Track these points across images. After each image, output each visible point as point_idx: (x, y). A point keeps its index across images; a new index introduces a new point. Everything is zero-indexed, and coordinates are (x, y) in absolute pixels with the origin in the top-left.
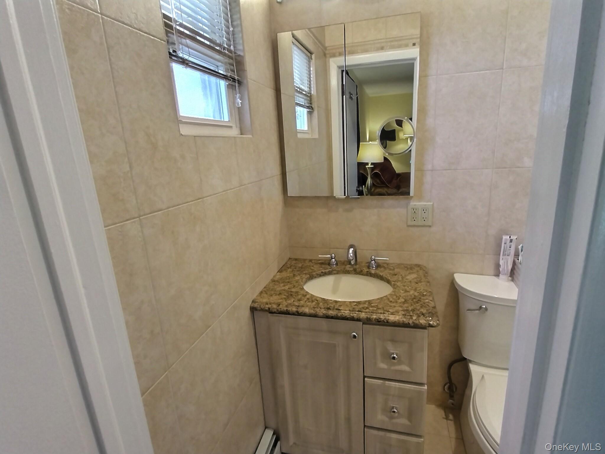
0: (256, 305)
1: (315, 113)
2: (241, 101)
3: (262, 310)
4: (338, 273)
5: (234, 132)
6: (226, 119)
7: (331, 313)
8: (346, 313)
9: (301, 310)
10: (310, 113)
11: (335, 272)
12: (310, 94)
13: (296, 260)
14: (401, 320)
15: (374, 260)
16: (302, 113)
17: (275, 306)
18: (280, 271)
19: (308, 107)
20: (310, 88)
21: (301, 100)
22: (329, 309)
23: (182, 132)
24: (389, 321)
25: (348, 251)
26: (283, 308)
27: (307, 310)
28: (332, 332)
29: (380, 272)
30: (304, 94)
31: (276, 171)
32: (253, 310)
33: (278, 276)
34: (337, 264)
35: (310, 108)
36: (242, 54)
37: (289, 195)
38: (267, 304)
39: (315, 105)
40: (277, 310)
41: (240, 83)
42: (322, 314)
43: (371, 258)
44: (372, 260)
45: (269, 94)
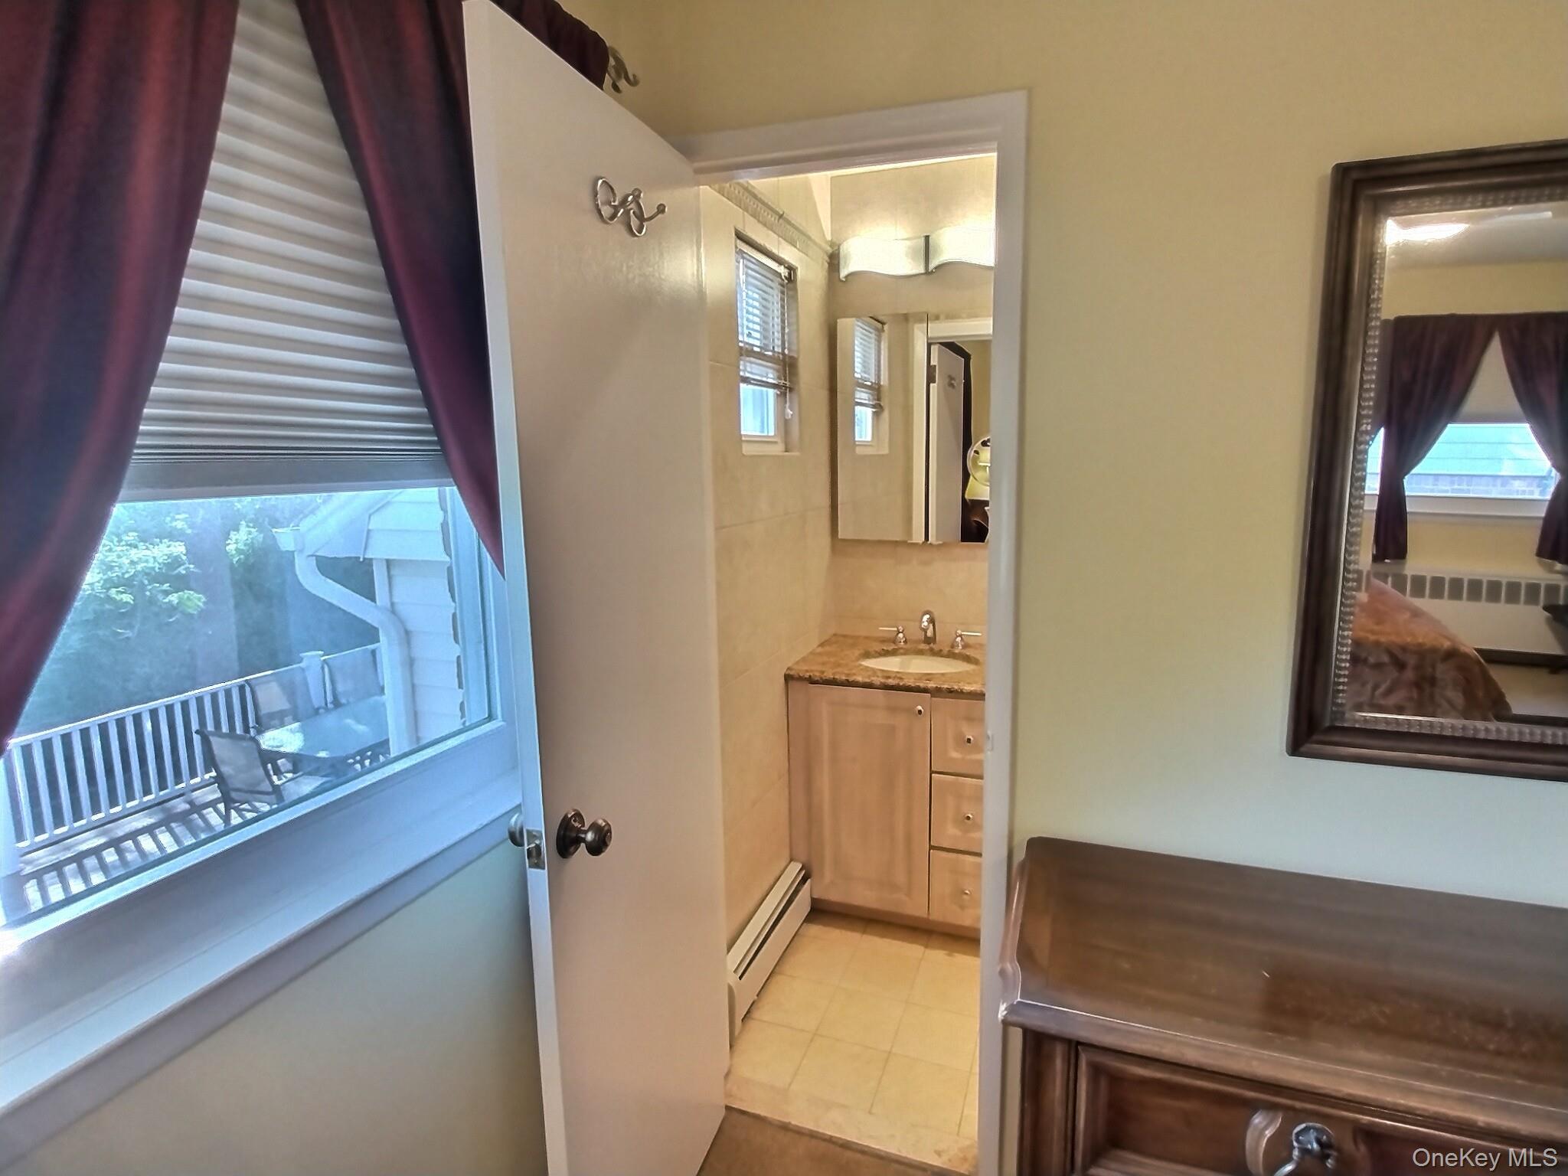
0: (792, 673)
1: (886, 415)
2: (791, 413)
3: (801, 679)
4: (906, 653)
5: (778, 449)
6: (772, 433)
7: (891, 682)
8: (911, 683)
9: (851, 679)
10: (877, 415)
11: (902, 651)
12: (879, 384)
13: (845, 636)
14: (978, 689)
15: (961, 636)
16: (864, 416)
17: (817, 674)
18: (822, 645)
19: (874, 406)
20: (878, 376)
21: (862, 396)
22: (889, 677)
23: (744, 452)
24: (964, 691)
25: (922, 619)
26: (829, 675)
27: (860, 679)
28: (892, 709)
29: (968, 652)
30: (868, 386)
31: (825, 501)
32: (788, 678)
33: (820, 650)
34: (905, 642)
35: (878, 409)
36: (796, 356)
37: (840, 537)
38: (807, 671)
39: (884, 403)
40: (821, 678)
41: (791, 390)
42: (879, 683)
43: (956, 632)
44: (957, 636)
45: (823, 395)
